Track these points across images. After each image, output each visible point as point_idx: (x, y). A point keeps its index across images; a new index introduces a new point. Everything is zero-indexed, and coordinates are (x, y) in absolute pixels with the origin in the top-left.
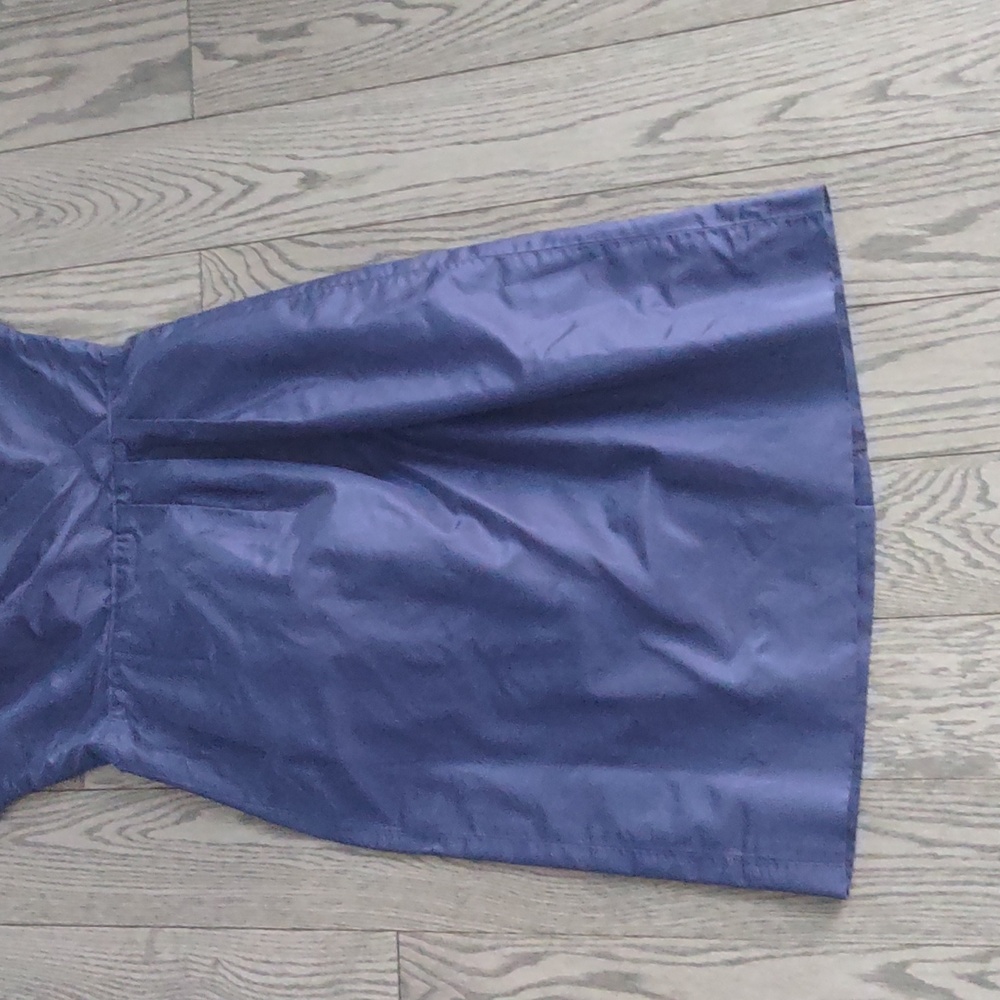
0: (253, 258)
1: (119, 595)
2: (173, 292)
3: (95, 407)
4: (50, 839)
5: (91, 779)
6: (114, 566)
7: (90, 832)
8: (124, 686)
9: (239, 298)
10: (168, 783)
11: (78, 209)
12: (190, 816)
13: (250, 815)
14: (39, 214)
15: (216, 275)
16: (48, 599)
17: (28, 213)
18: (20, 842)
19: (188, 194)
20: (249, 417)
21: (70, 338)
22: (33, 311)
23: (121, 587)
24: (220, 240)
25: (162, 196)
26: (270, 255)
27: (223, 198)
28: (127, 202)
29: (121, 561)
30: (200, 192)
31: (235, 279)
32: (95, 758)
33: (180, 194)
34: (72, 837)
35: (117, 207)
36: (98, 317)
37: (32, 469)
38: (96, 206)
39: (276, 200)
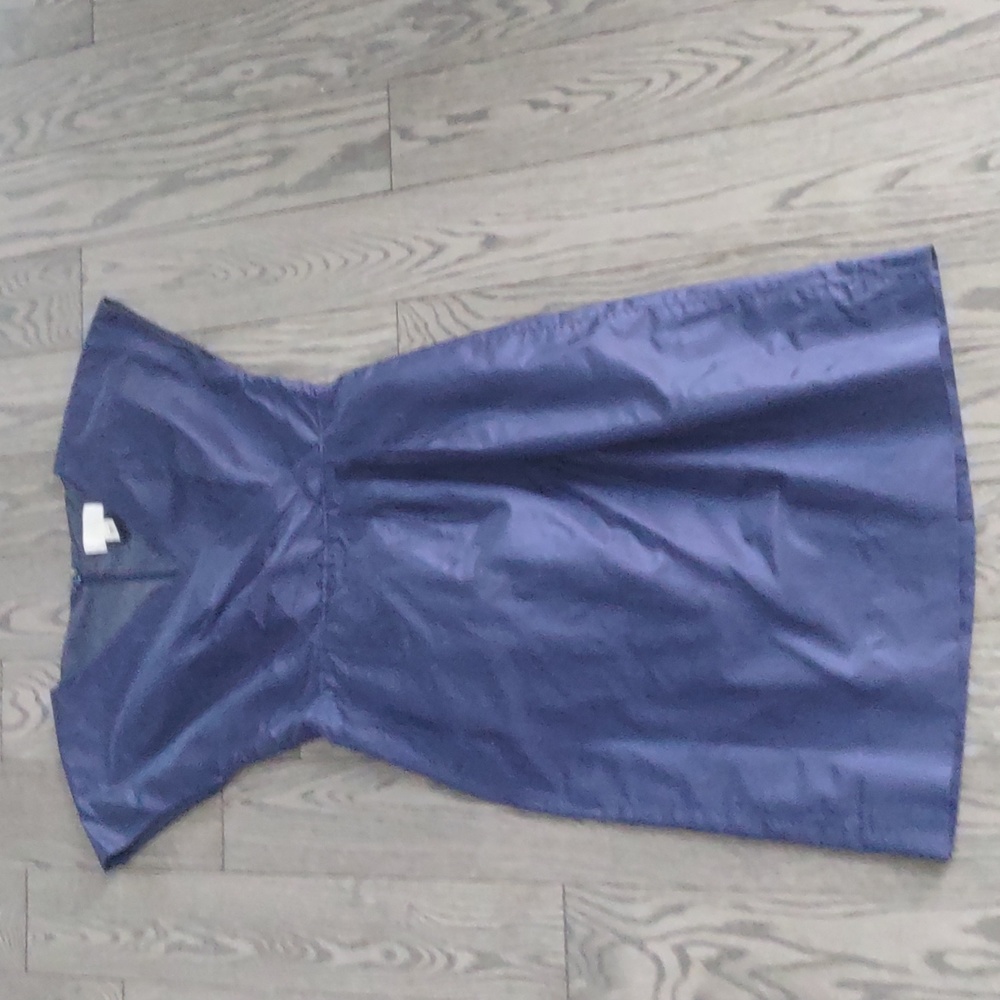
0: (442, 310)
1: (329, 596)
2: (375, 338)
3: (309, 435)
4: (270, 800)
5: (306, 750)
6: (325, 570)
7: (305, 795)
8: (335, 672)
9: (429, 342)
10: (372, 755)
11: (295, 269)
12: (387, 783)
13: (439, 782)
14: (263, 271)
15: (410, 324)
16: (271, 599)
17: (254, 272)
18: (247, 802)
19: (387, 255)
20: (438, 444)
21: (290, 378)
22: (258, 354)
23: (331, 590)
24: (414, 294)
25: (366, 257)
26: (457, 308)
27: (416, 258)
28: (335, 262)
29: (331, 566)
30: (397, 253)
31: (426, 325)
32: (309, 733)
33: (381, 255)
34: (290, 799)
35: (328, 266)
36: (312, 360)
37: (254, 489)
38: (310, 266)
39: (460, 260)
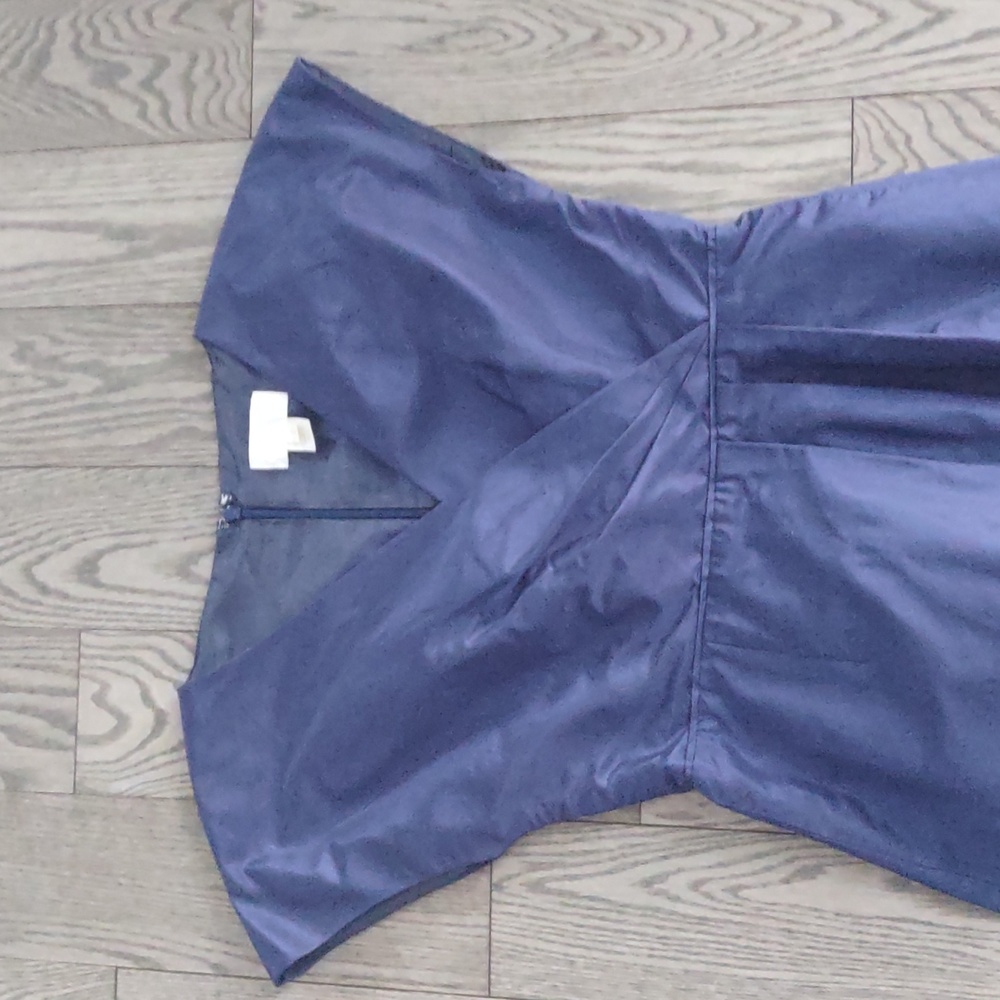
0: (937, 113)
1: (712, 564)
2: (809, 153)
3: (687, 305)
4: (582, 887)
5: (650, 812)
6: (709, 527)
7: (647, 883)
8: (719, 685)
9: (913, 167)
10: (781, 825)
11: (661, 34)
12: (808, 873)
13: (905, 876)
14: (596, 38)
15: (877, 134)
17: (581, 34)
18: (537, 887)
19: (837, 21)
21: (647, 208)
22: (585, 168)
23: (717, 553)
24: (885, 87)
25: (796, 22)
26: (966, 111)
27: (894, 29)
28: (738, 27)
29: (716, 518)
30: (858, 18)
31: (908, 139)
33: (827, 20)
34: (620, 887)
35: (723, 35)
36: (683, 182)
37: (590, 386)
38: (689, 32)
39: (979, 36)
